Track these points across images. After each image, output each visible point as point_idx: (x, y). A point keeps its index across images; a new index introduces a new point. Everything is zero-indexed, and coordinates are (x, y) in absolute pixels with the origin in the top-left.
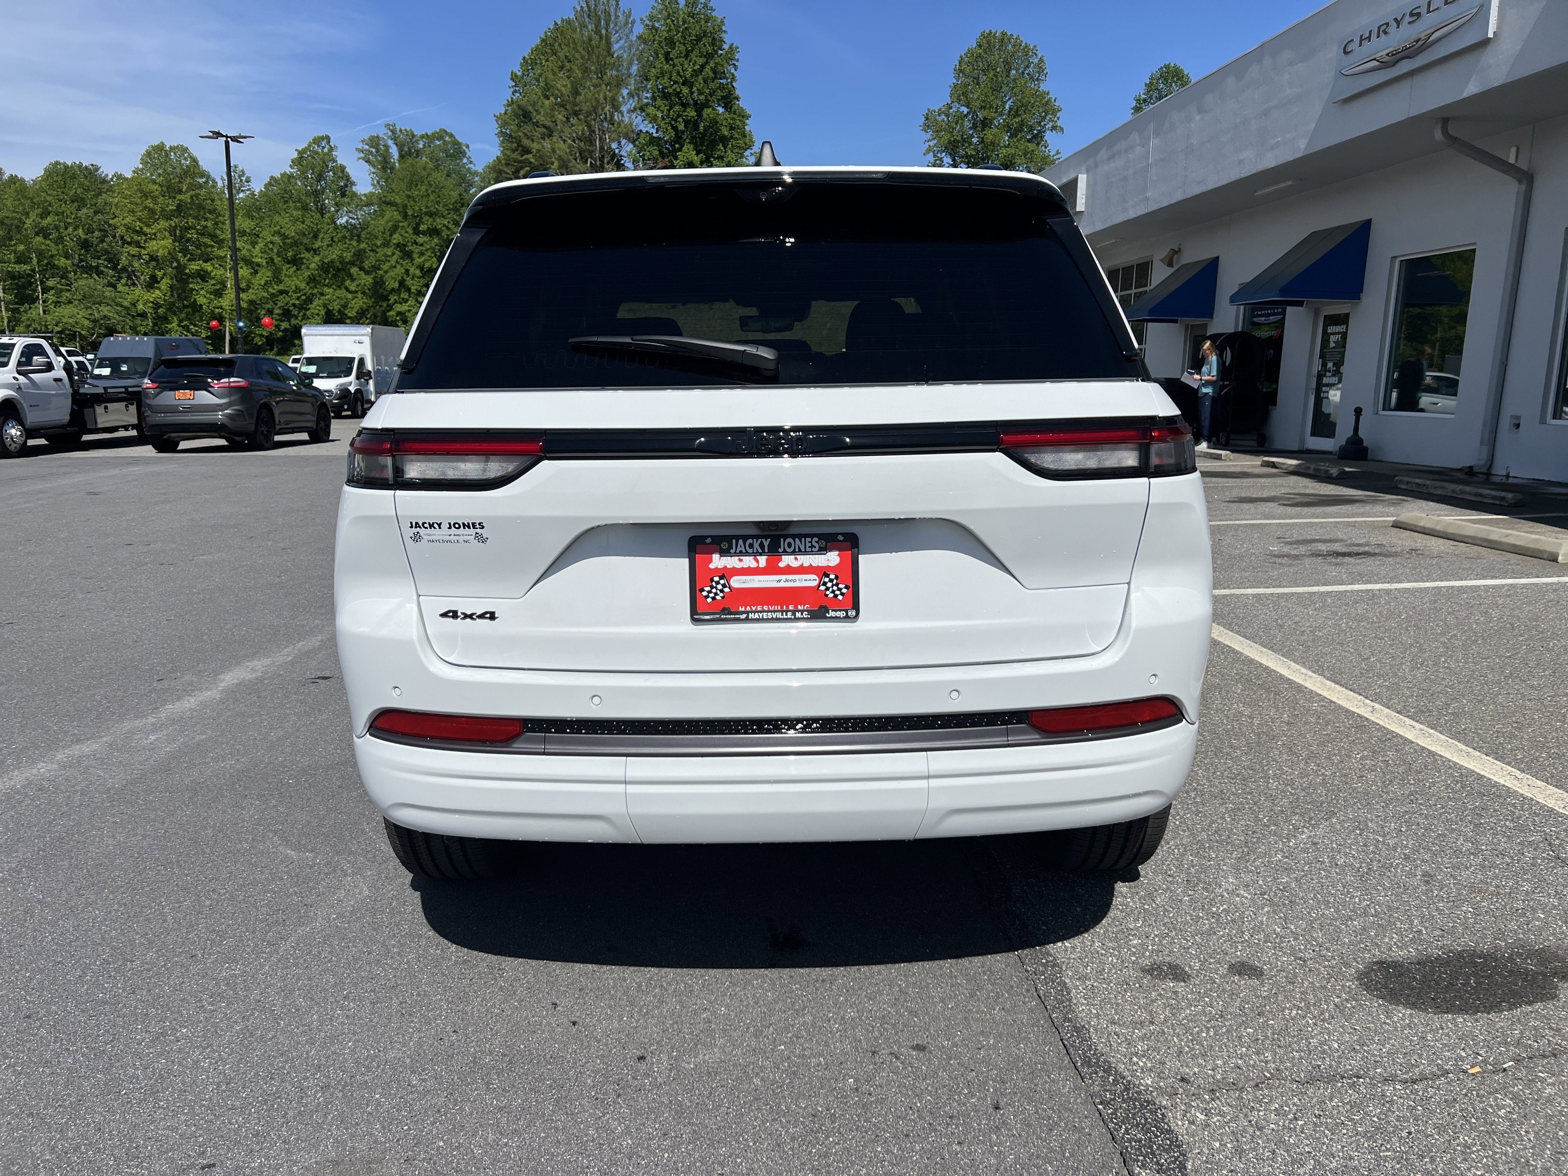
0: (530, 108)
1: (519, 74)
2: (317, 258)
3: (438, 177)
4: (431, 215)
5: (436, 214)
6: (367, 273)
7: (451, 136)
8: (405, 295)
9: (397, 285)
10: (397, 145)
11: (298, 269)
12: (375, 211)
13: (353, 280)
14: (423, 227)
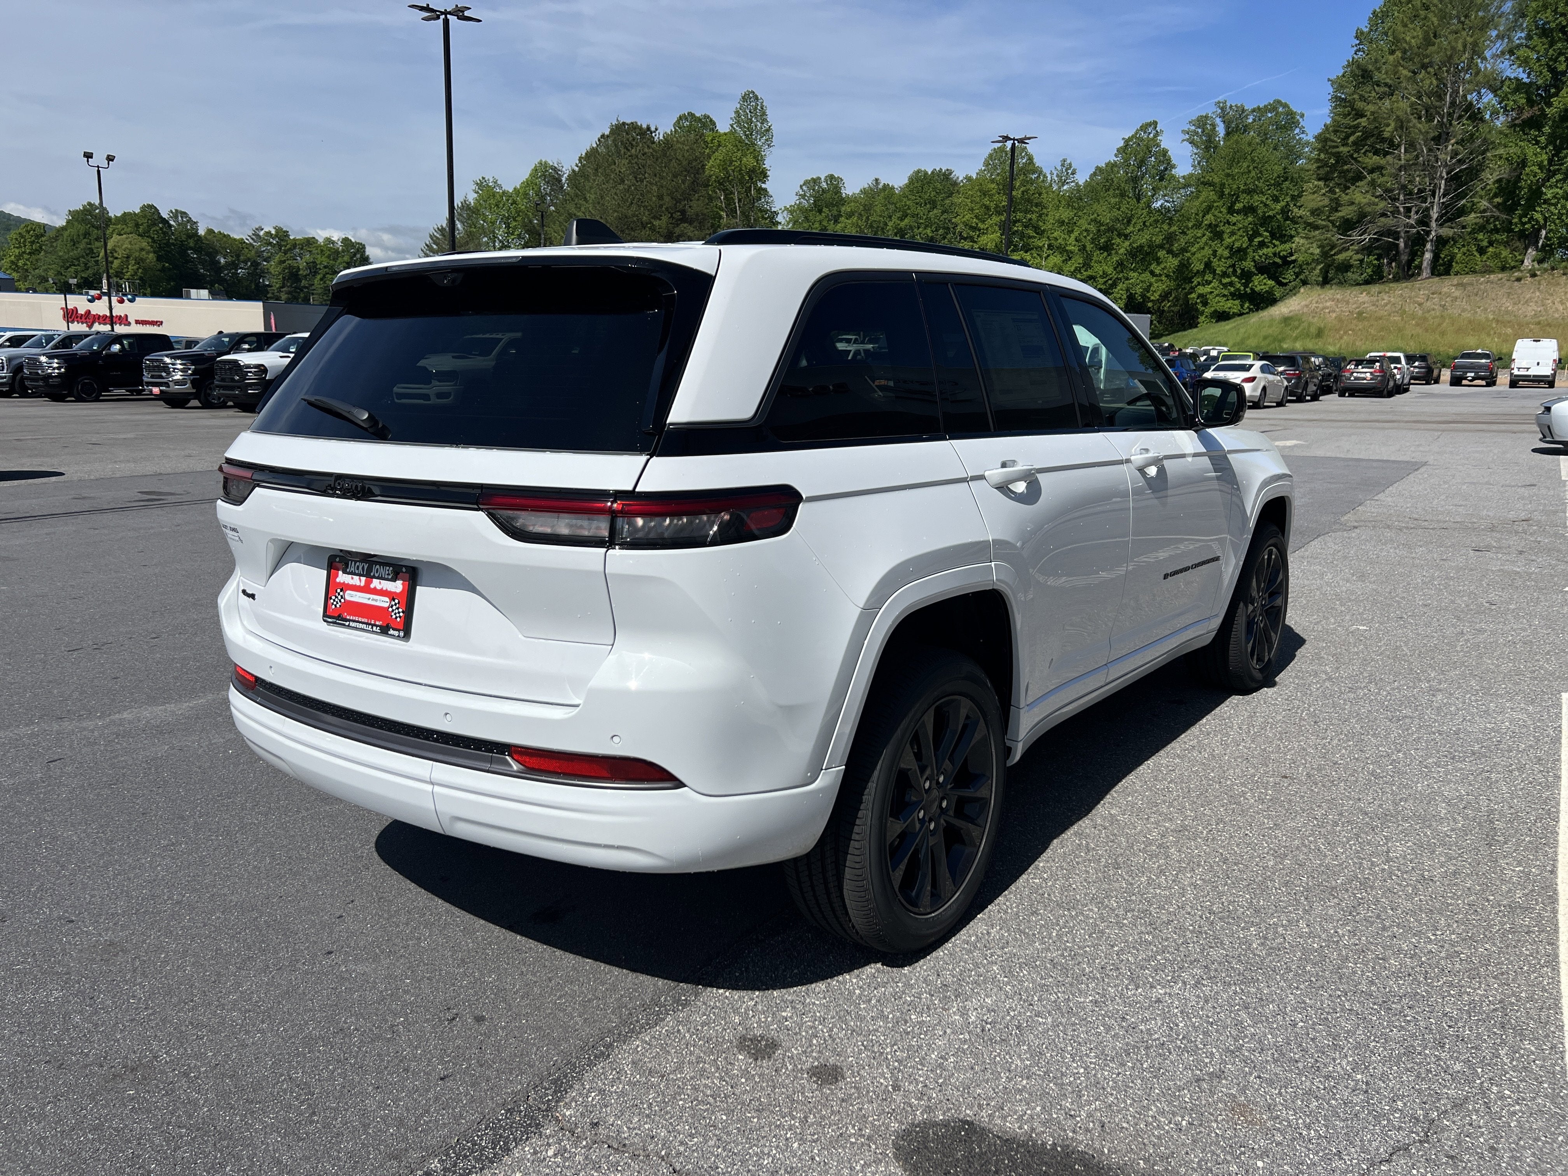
0: (1370, 67)
1: (1366, 30)
2: (1127, 243)
3: (1263, 151)
4: (1249, 192)
5: (1254, 191)
6: (1175, 255)
7: (1285, 106)
8: (1208, 277)
9: (1202, 267)
10: (1224, 122)
11: (1109, 255)
12: (1192, 192)
13: (1158, 264)
14: (1238, 206)
